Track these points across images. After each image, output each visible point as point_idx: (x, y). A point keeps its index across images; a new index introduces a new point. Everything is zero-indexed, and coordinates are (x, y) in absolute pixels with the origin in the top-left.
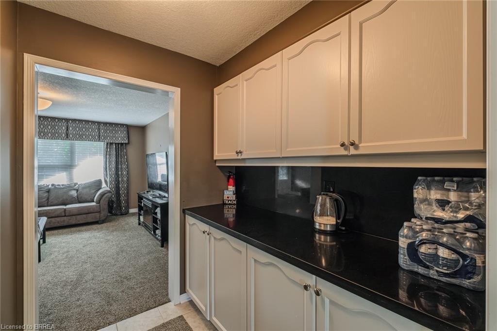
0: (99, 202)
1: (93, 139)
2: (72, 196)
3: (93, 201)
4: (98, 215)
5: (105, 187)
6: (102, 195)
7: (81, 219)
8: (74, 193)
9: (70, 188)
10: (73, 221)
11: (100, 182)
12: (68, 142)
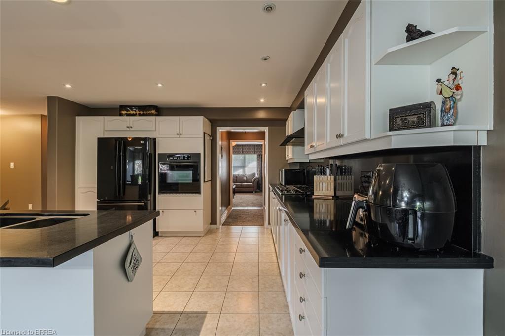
0: (253, 183)
1: (252, 153)
2: (244, 180)
3: (251, 182)
4: (252, 188)
5: (257, 176)
6: (255, 180)
7: (247, 190)
8: (245, 178)
9: (244, 176)
10: (244, 190)
11: (254, 174)
12: (243, 155)
